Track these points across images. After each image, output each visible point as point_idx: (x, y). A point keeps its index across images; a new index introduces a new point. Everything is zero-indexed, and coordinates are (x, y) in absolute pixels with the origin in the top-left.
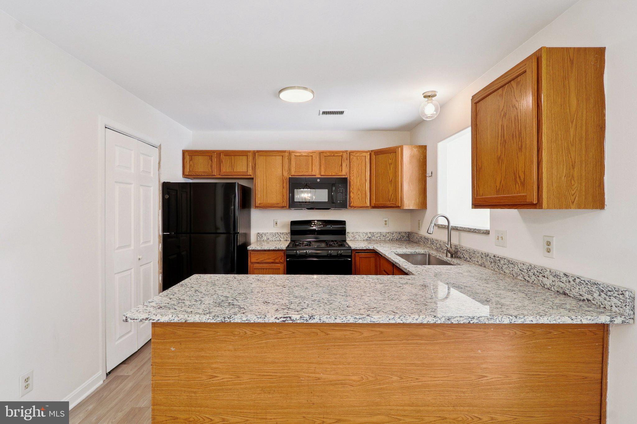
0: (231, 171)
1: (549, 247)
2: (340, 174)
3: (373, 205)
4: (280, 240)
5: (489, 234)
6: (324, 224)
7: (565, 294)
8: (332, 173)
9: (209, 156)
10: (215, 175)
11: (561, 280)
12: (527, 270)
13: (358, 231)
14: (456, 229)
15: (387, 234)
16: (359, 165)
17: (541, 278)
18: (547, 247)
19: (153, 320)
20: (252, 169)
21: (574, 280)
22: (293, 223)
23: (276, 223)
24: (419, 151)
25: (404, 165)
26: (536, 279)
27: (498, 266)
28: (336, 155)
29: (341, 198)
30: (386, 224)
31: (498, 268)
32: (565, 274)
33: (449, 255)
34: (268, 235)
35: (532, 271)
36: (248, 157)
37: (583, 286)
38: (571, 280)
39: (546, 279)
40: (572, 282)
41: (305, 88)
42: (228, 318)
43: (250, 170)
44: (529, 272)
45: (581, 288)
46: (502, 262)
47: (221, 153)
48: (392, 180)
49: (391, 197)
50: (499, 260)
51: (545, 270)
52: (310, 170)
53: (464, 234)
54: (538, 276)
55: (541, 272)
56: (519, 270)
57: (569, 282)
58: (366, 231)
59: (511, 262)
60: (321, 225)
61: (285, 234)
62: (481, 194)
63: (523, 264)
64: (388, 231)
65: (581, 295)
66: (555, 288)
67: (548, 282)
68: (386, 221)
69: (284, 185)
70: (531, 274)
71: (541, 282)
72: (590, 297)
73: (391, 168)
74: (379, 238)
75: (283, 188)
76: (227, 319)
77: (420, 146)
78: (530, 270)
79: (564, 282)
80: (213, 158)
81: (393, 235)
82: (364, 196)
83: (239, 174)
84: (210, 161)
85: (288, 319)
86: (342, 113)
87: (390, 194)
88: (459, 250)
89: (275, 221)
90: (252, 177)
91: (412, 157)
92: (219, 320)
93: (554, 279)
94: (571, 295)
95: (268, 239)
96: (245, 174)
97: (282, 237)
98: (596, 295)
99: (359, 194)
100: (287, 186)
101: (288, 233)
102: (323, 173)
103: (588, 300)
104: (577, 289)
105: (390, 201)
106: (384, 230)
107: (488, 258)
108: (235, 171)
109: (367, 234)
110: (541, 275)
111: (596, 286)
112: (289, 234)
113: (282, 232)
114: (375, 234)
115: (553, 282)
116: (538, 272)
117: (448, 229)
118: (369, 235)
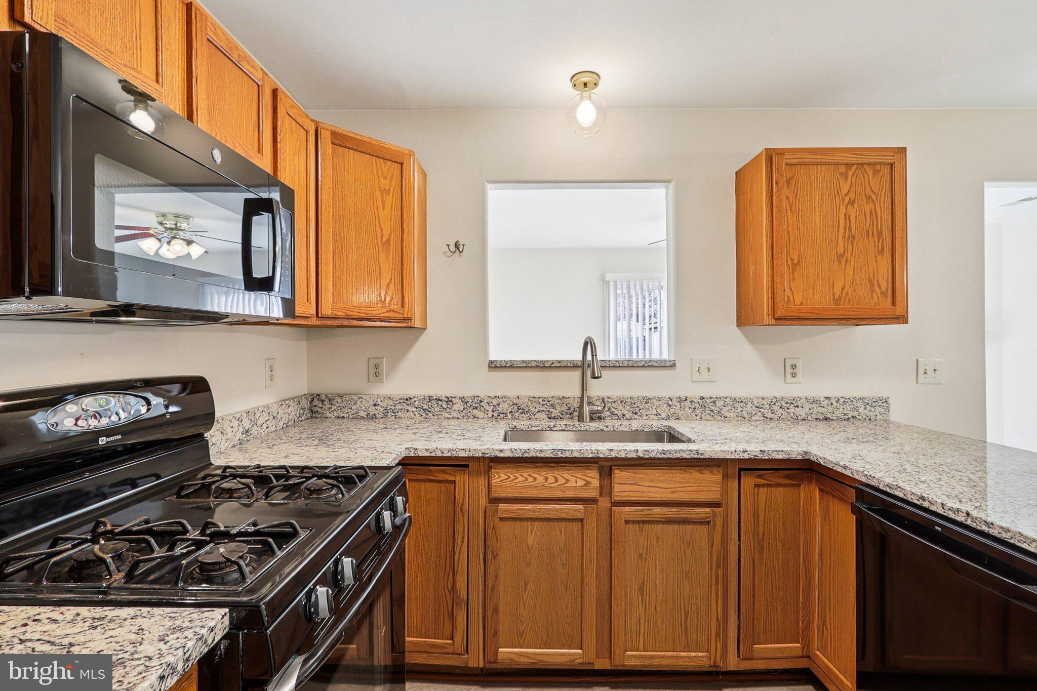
1: (795, 371)
3: (327, 310)
5: (675, 366)
7: (826, 419)
11: (821, 405)
12: (770, 405)
15: (279, 410)
17: (792, 410)
18: (792, 371)
21: (838, 401)
26: (783, 412)
27: (712, 411)
30: (272, 377)
31: (710, 414)
32: (826, 398)
35: (777, 404)
37: (848, 404)
38: (834, 402)
39: (801, 408)
40: (835, 404)
44: (774, 406)
45: (845, 407)
46: (720, 403)
48: (388, 241)
50: (714, 402)
51: (798, 399)
54: (788, 409)
55: (793, 402)
56: (754, 408)
57: (832, 404)
58: (243, 411)
59: (738, 400)
63: (763, 399)
64: (279, 400)
65: (845, 414)
66: (813, 415)
67: (802, 413)
70: (775, 408)
71: (792, 414)
72: (855, 414)
78: (774, 404)
79: (825, 406)
87: (385, 280)
93: (811, 406)
94: (835, 418)
98: (861, 410)
103: (853, 417)
104: (841, 409)
105: (383, 302)
106: (273, 398)
107: (688, 404)
110: (793, 405)
111: (861, 401)
114: (256, 416)
115: (810, 409)
116: (787, 403)
117: (582, 367)
118: (246, 424)
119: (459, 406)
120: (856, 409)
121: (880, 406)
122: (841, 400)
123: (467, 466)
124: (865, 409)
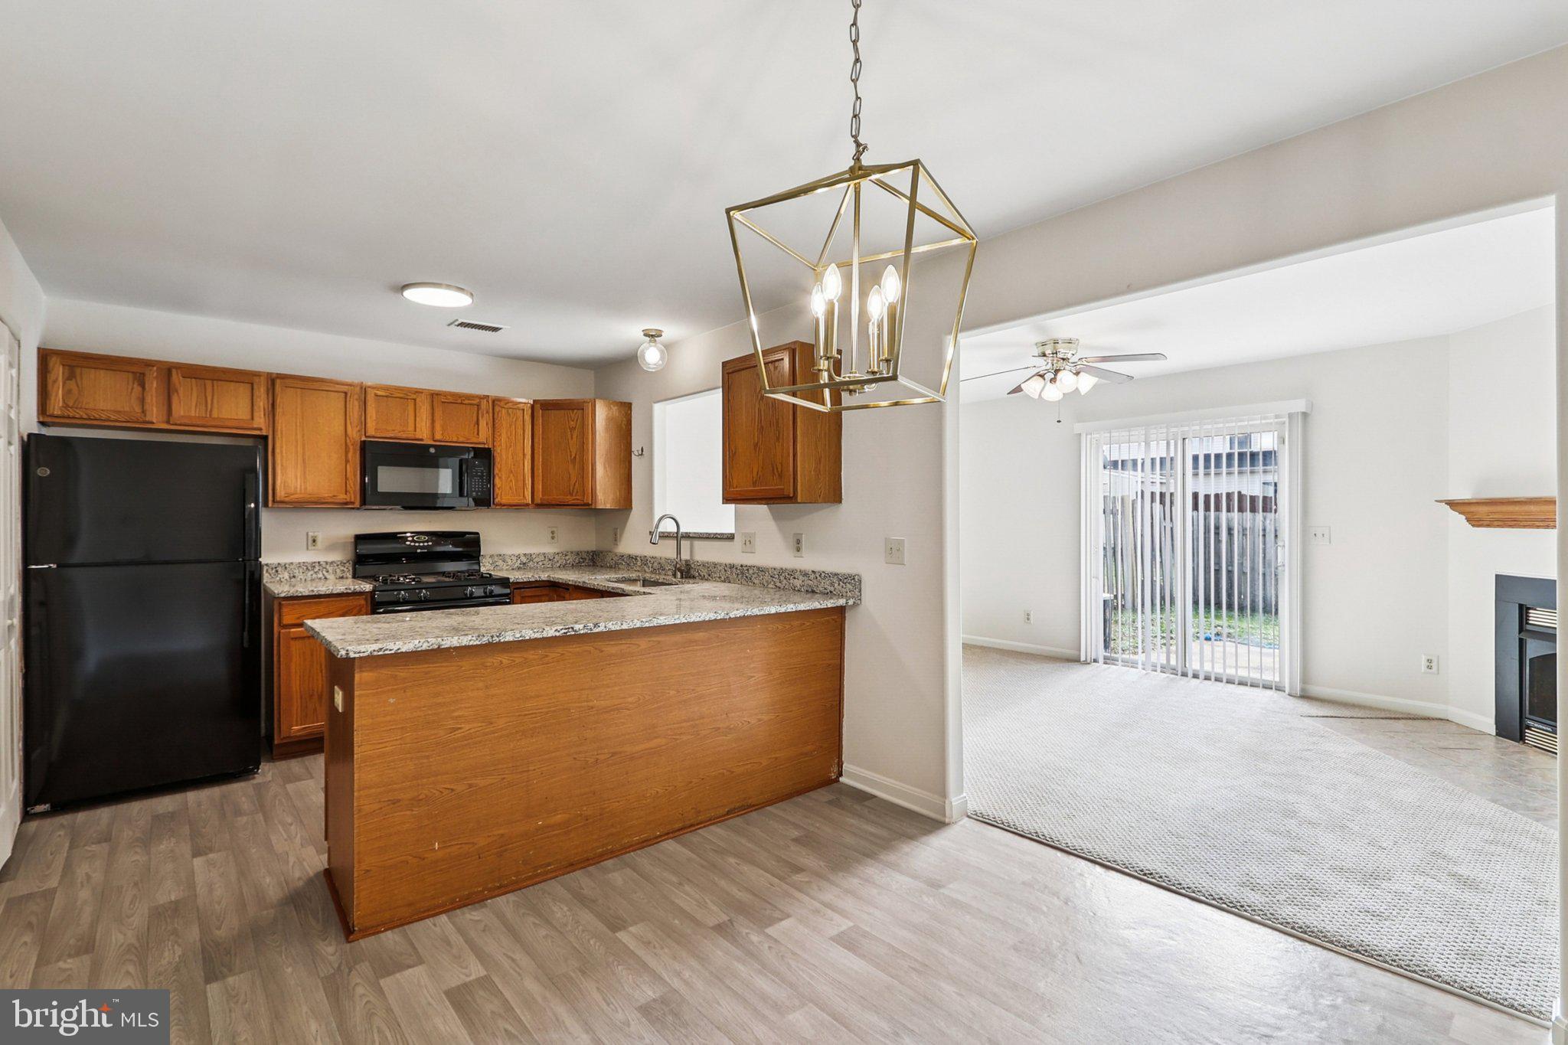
0: (204, 415)
1: (799, 545)
2: (474, 440)
3: (538, 501)
4: (326, 578)
5: (733, 538)
6: (434, 538)
7: (813, 592)
8: (458, 438)
9: (133, 372)
10: (153, 423)
12: (779, 575)
13: (502, 553)
14: (687, 536)
15: (556, 557)
16: (510, 426)
17: (792, 581)
18: (797, 545)
19: (391, 650)
20: (265, 415)
21: (820, 576)
22: (359, 539)
23: (314, 541)
24: (620, 412)
25: (597, 433)
26: (786, 582)
27: (746, 576)
28: (466, 402)
29: (478, 488)
30: (553, 538)
31: (745, 579)
32: (813, 571)
33: (679, 574)
34: (292, 567)
35: (783, 575)
36: (255, 387)
38: (818, 576)
39: (797, 580)
40: (819, 578)
41: (461, 290)
42: (498, 637)
43: (260, 418)
45: (825, 581)
46: (751, 571)
47: (174, 372)
48: (575, 457)
49: (573, 489)
50: (748, 570)
51: (796, 572)
52: (411, 428)
53: (697, 543)
55: (792, 573)
56: (770, 577)
58: (517, 553)
59: (760, 569)
60: (427, 541)
61: (339, 563)
62: (735, 486)
63: (775, 569)
64: (557, 551)
65: (825, 589)
66: (805, 588)
67: (798, 583)
68: (553, 533)
69: (350, 455)
70: (782, 578)
71: (792, 585)
72: (832, 589)
73: (575, 437)
74: (541, 563)
75: (347, 461)
76: (495, 638)
77: (621, 403)
78: (781, 575)
79: (811, 577)
80: (147, 379)
81: (567, 557)
82: (520, 484)
83: (229, 424)
84: (135, 386)
85: (570, 630)
86: (495, 329)
87: (572, 482)
88: (693, 566)
89: (311, 534)
90: (265, 434)
91: (610, 420)
92: (485, 640)
93: (803, 579)
94: (818, 592)
95: (294, 577)
96: (245, 426)
97: (330, 571)
99: (511, 481)
100: (355, 458)
101: (345, 562)
102: (438, 436)
103: (831, 592)
105: (571, 495)
106: (550, 550)
107: (733, 569)
108: (215, 414)
109: (518, 557)
110: (792, 577)
111: (836, 577)
112: (347, 564)
113: (330, 560)
114: (534, 556)
115: (803, 582)
116: (789, 574)
117: (677, 537)
118: (524, 560)
119: (639, 563)
120: (832, 584)
121: (849, 583)
122: (823, 575)
123: (568, 589)
124: (839, 584)
